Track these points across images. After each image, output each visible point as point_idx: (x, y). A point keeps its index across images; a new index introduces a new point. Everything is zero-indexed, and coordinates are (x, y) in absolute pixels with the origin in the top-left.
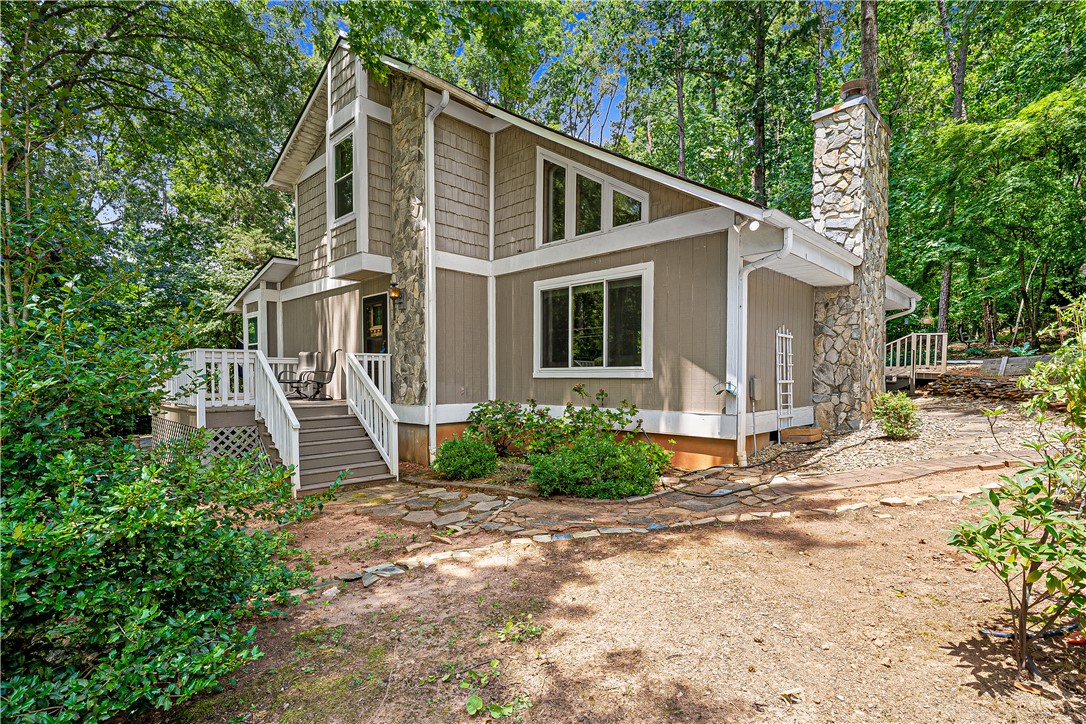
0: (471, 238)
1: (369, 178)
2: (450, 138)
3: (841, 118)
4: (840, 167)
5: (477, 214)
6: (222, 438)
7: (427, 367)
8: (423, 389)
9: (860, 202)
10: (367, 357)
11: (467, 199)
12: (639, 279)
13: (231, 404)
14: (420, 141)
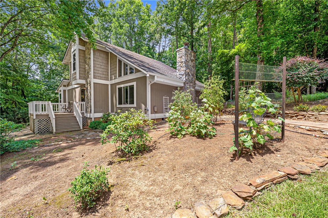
0: (104, 76)
1: (79, 63)
2: (98, 54)
3: (181, 51)
4: (181, 61)
5: (105, 70)
6: (40, 121)
7: (91, 105)
8: (91, 110)
9: (184, 69)
10: (81, 103)
11: (103, 67)
12: (133, 85)
13: (42, 113)
14: (90, 55)
